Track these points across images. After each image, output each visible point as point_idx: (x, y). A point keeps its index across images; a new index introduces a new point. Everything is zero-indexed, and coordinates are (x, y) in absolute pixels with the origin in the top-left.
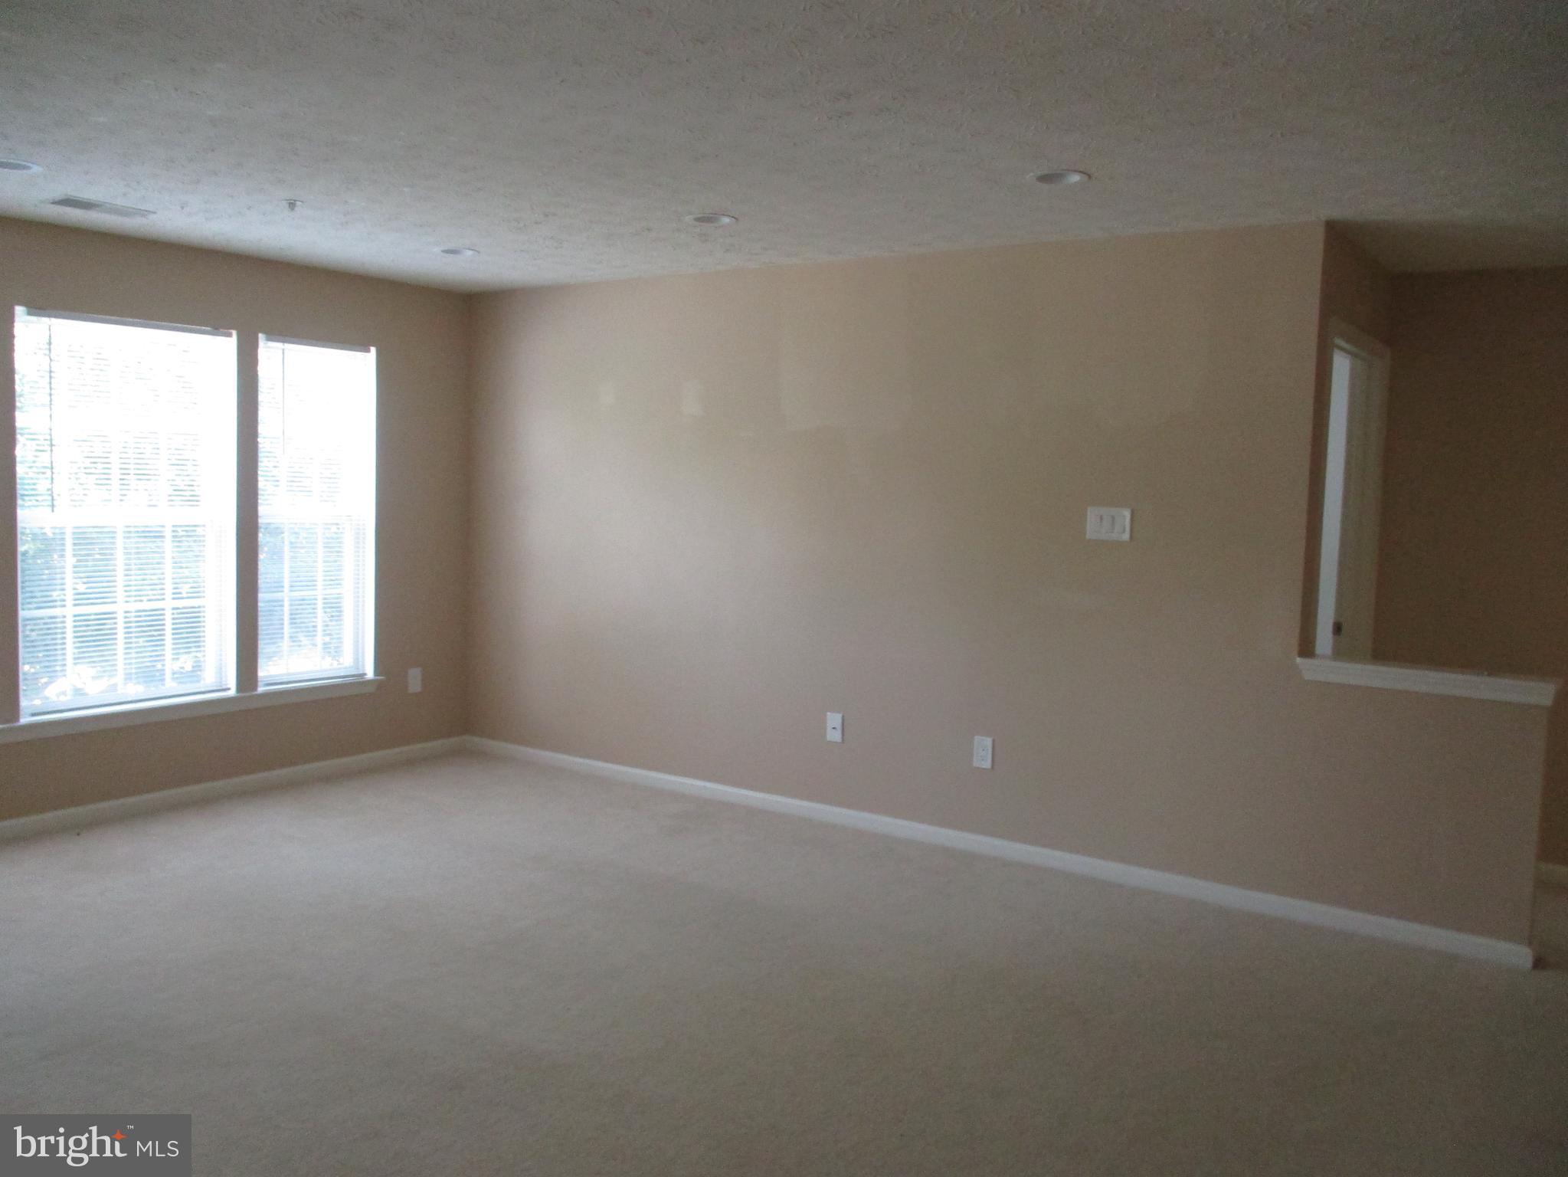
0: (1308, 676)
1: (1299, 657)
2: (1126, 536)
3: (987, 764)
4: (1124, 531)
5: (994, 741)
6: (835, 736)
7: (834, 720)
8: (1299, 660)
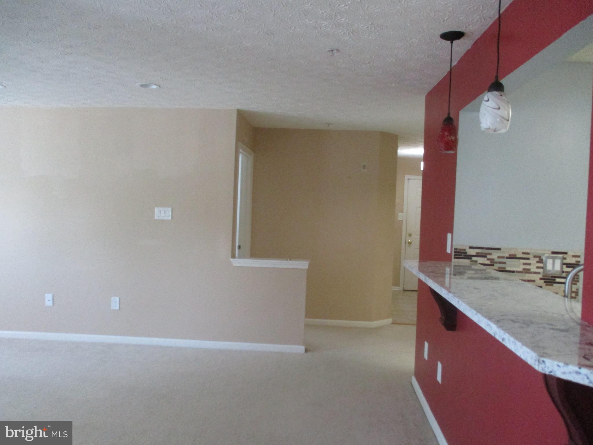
0: (234, 265)
1: (232, 258)
2: (170, 218)
3: (117, 308)
4: (169, 216)
5: (120, 299)
6: (49, 303)
7: (49, 297)
8: (231, 259)
